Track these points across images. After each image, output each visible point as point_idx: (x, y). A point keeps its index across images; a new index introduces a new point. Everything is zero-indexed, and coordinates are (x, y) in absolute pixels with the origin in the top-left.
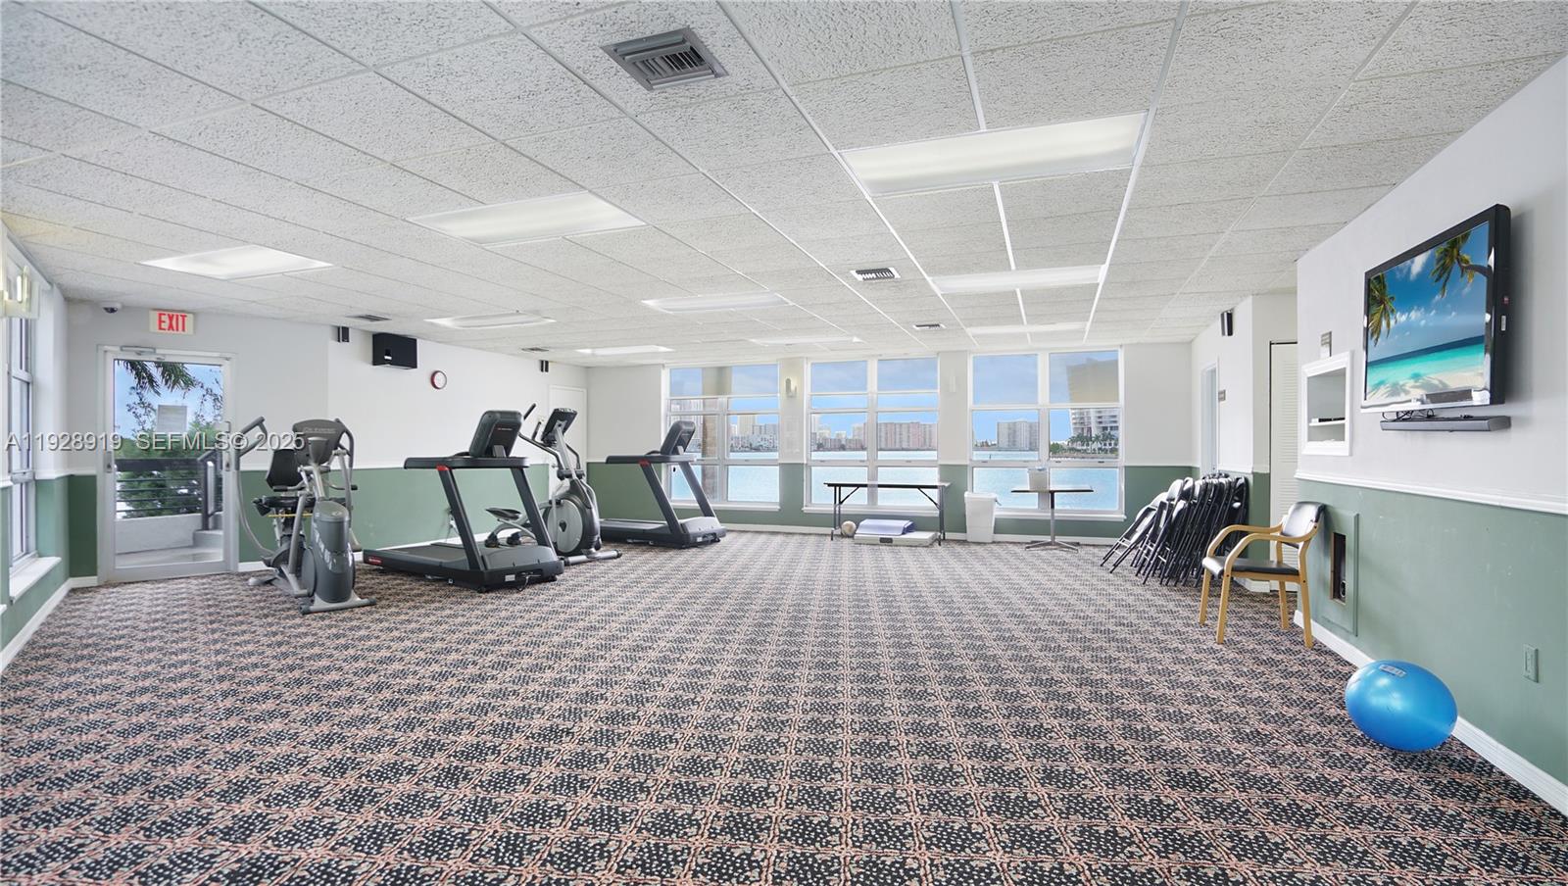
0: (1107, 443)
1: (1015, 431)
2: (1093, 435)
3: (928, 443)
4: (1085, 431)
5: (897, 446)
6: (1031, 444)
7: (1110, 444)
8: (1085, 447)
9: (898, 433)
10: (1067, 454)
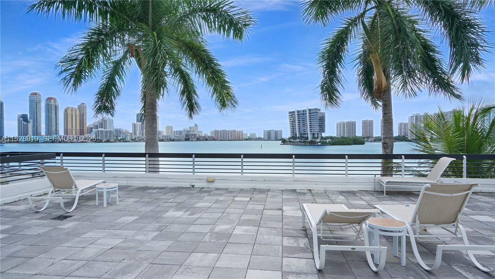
0: (302, 139)
1: (270, 134)
2: (297, 136)
4: (295, 135)
5: (227, 139)
6: (275, 138)
7: (303, 140)
8: (294, 141)
9: (227, 134)
10: (288, 143)
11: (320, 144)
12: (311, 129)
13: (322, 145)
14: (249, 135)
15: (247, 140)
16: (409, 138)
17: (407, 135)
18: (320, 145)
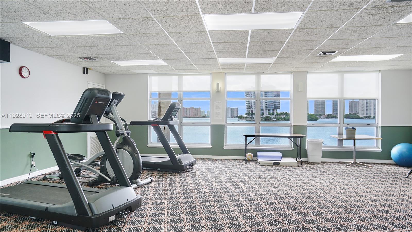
2: (253, 113)
3: (196, 115)
4: (251, 111)
5: (186, 116)
6: (232, 116)
8: (250, 117)
10: (245, 119)
11: (275, 119)
12: (267, 105)
13: (277, 121)
14: (206, 113)
15: (204, 117)
16: (360, 116)
17: (358, 113)
18: (275, 121)
